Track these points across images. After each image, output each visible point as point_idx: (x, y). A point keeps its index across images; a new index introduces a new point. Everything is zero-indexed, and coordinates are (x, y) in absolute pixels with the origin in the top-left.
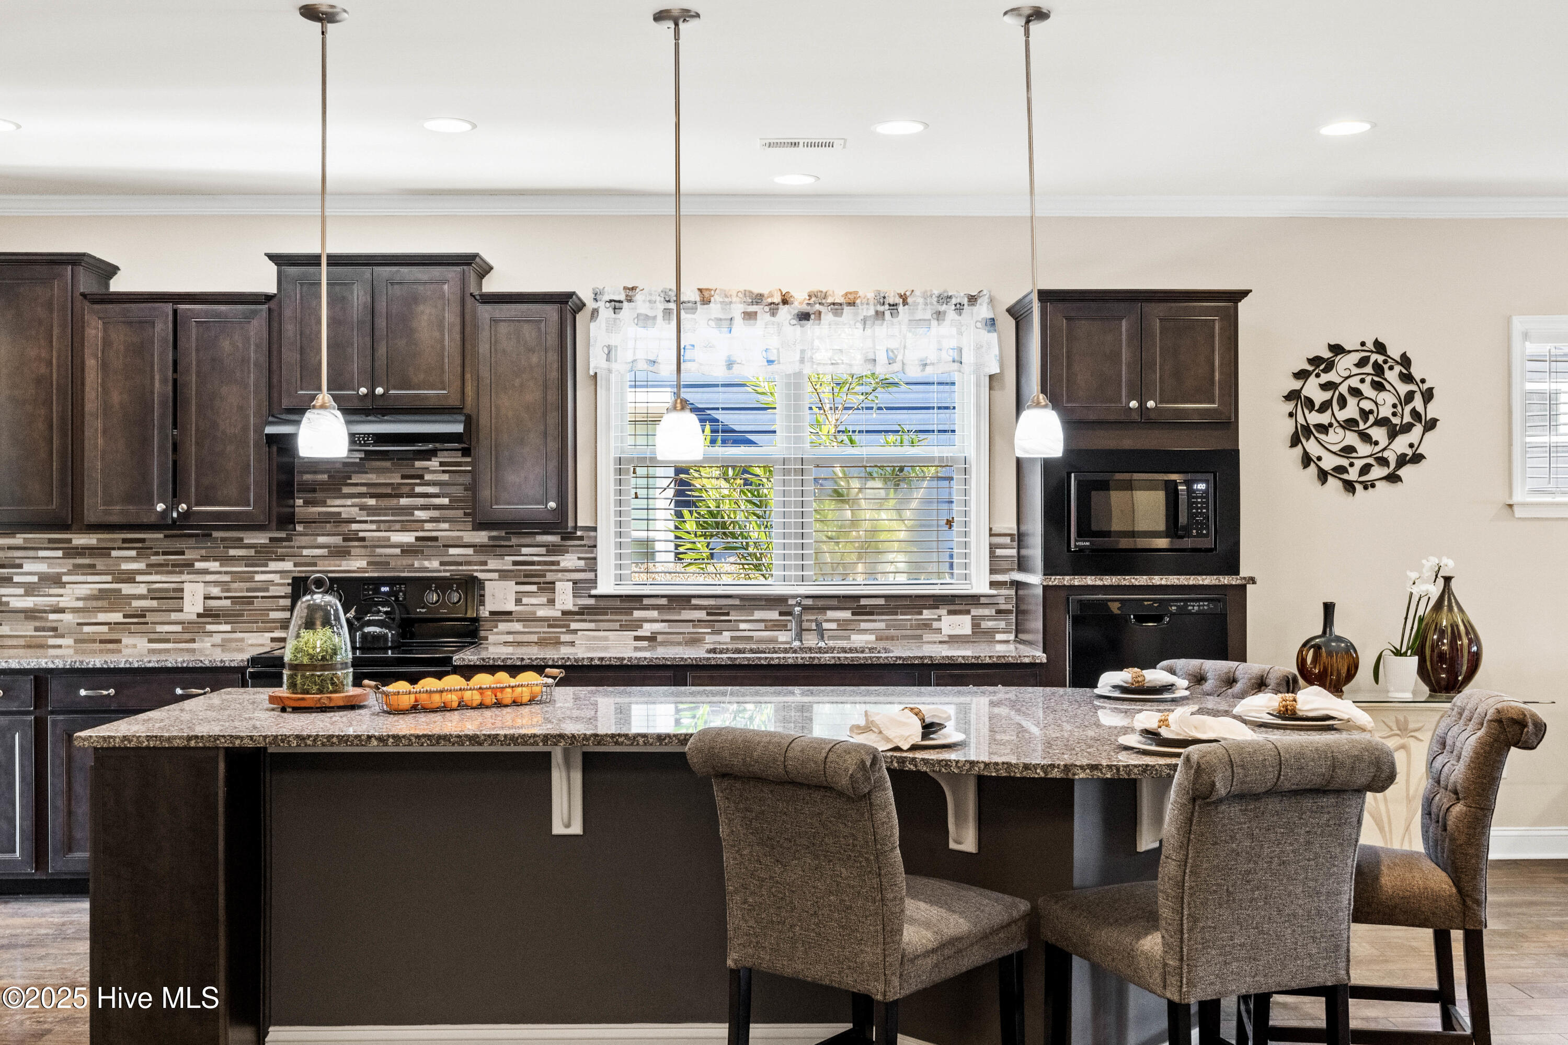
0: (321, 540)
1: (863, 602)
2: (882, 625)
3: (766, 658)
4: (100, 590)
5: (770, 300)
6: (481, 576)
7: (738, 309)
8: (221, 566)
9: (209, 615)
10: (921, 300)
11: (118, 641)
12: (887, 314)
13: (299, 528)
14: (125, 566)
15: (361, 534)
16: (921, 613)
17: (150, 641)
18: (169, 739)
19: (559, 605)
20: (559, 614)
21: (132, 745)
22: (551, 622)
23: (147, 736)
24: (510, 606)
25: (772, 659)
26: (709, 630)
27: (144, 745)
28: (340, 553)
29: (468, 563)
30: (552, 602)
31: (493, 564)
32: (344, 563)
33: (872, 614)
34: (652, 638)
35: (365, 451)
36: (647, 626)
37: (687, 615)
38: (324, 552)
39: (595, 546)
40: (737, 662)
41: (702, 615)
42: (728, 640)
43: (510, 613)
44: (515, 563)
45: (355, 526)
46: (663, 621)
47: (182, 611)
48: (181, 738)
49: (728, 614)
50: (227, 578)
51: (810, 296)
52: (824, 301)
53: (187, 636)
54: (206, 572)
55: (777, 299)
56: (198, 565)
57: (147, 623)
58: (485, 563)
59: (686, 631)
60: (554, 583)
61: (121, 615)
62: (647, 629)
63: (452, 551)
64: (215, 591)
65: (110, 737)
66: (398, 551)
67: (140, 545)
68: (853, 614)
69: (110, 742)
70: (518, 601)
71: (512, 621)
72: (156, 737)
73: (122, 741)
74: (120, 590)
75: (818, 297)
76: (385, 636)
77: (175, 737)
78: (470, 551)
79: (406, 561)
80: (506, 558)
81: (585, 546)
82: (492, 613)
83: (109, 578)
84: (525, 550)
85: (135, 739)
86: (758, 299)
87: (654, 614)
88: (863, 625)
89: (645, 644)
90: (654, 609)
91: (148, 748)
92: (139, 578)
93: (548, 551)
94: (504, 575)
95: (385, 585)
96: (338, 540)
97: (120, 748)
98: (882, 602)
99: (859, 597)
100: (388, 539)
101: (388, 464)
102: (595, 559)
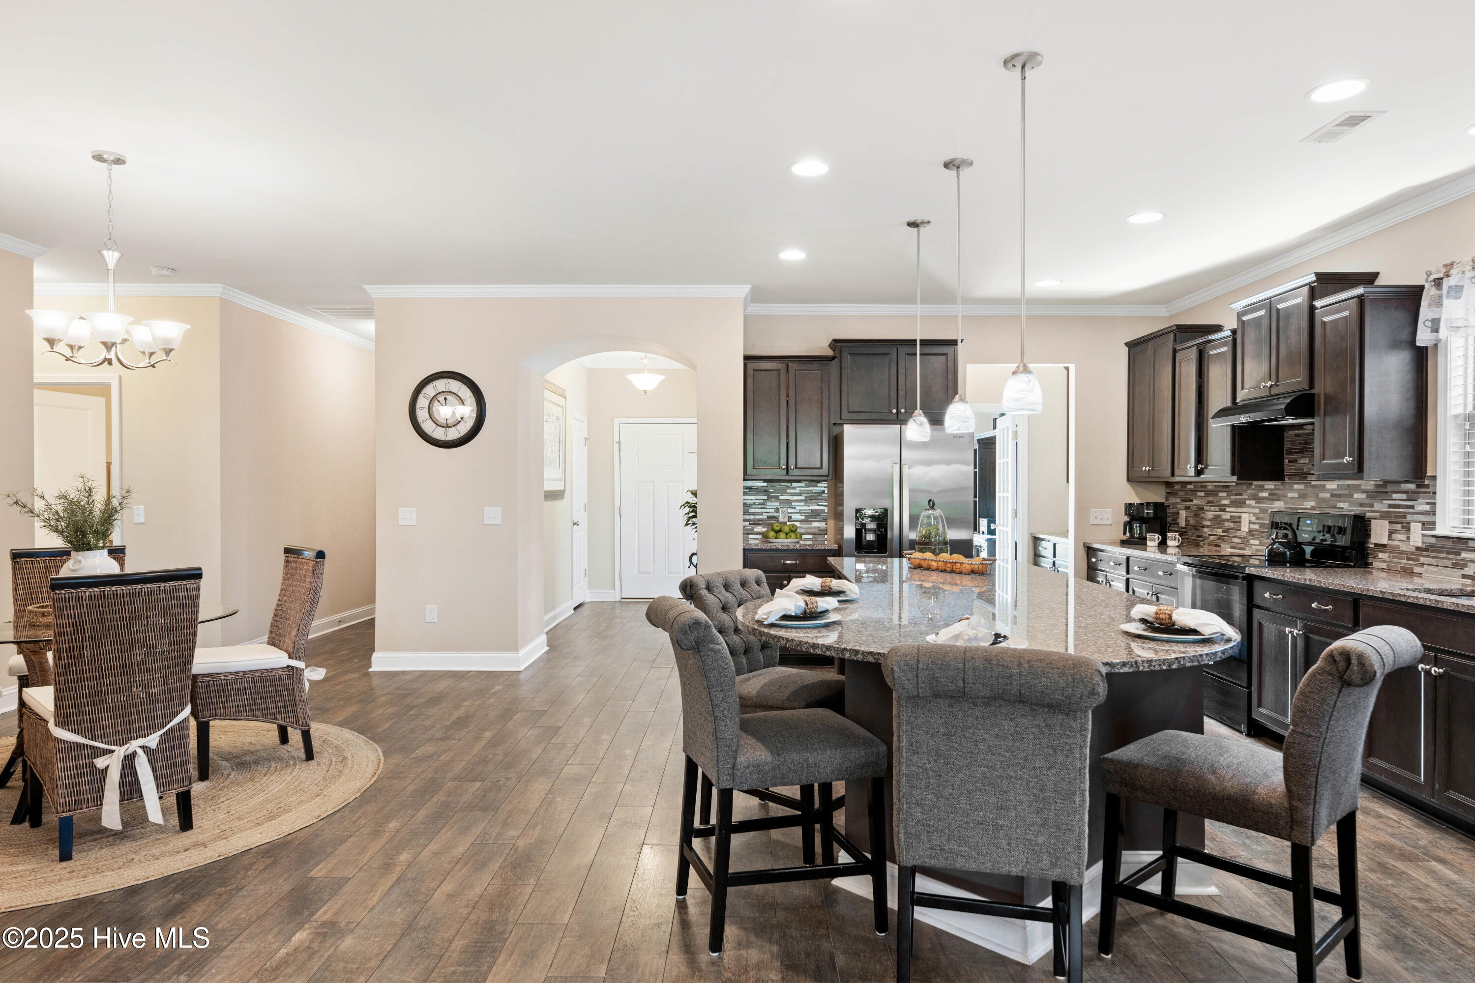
0: (1296, 486)
4: (1216, 516)
6: (1368, 515)
8: (1256, 503)
9: (1251, 532)
11: (1219, 546)
13: (1286, 479)
17: (1231, 548)
19: (1413, 542)
20: (1413, 549)
24: (1385, 541)
28: (1303, 496)
29: (1363, 505)
30: (1409, 539)
31: (1377, 506)
32: (1305, 503)
34: (1473, 578)
36: (1471, 566)
39: (1437, 493)
43: (1384, 546)
44: (1389, 506)
47: (1240, 530)
50: (1257, 511)
53: (1242, 546)
54: (1250, 506)
56: (1248, 502)
57: (1229, 537)
58: (1372, 506)
60: (1410, 523)
61: (1221, 531)
62: (1471, 569)
63: (1356, 496)
64: (1253, 519)
66: (1329, 495)
67: (1227, 489)
70: (1390, 537)
71: (1386, 552)
74: (1220, 516)
78: (1364, 496)
79: (1335, 503)
80: (1385, 502)
81: (1429, 493)
82: (1376, 545)
83: (1217, 509)
84: (1395, 496)
89: (1469, 582)
92: (1228, 509)
93: (1408, 497)
94: (1384, 516)
95: (1309, 518)
96: (1301, 487)
100: (1324, 486)
102: (1436, 504)
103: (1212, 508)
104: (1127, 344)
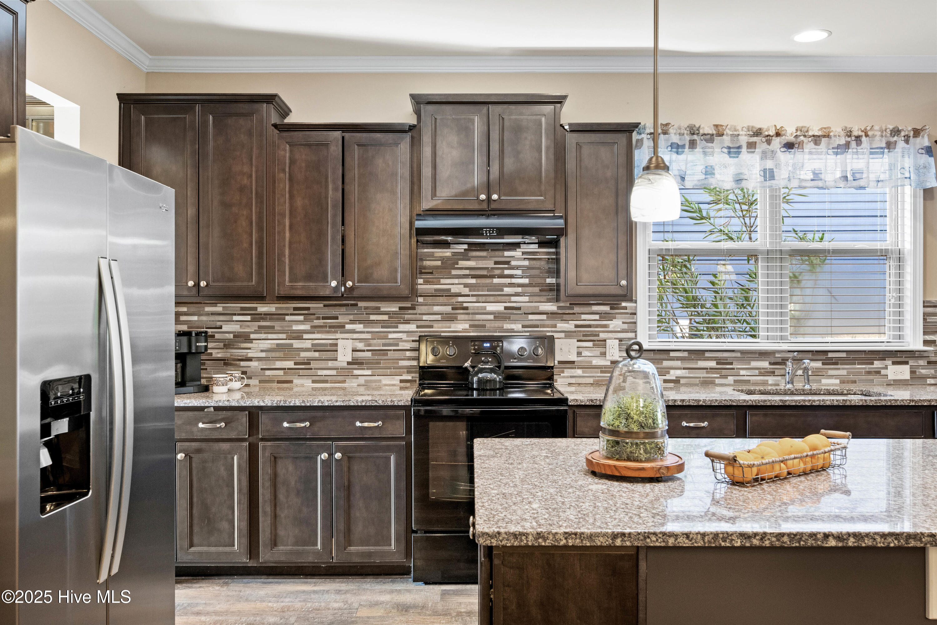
0: (436, 309)
1: (830, 355)
2: (844, 372)
3: (810, 400)
4: (278, 345)
5: (767, 133)
6: (552, 335)
7: (744, 140)
8: (364, 327)
9: (355, 363)
10: (879, 133)
11: (291, 382)
12: (853, 144)
13: (421, 300)
14: (295, 327)
15: (465, 305)
16: (873, 364)
17: (314, 382)
18: (591, 537)
19: (608, 357)
20: (609, 363)
21: (548, 543)
22: (602, 369)
23: (566, 533)
24: (573, 357)
25: (814, 401)
26: (718, 376)
27: (562, 543)
28: (450, 318)
29: (544, 326)
30: (604, 354)
31: (562, 326)
32: (453, 325)
33: (836, 364)
34: (676, 381)
35: (469, 244)
36: (672, 372)
37: (701, 364)
38: (439, 317)
39: (635, 314)
40: (787, 404)
41: (713, 364)
42: (732, 383)
43: (573, 362)
44: (577, 326)
45: (460, 299)
46: (684, 369)
47: (336, 360)
48: (605, 535)
49: (731, 364)
50: (368, 336)
51: (797, 130)
52: (806, 134)
53: (340, 378)
54: (353, 332)
55: (772, 132)
56: (348, 327)
57: (311, 369)
58: (555, 326)
59: (702, 376)
60: (605, 341)
61: (293, 363)
62: (673, 374)
63: (531, 317)
64: (360, 346)
65: (521, 534)
66: (491, 317)
67: (306, 312)
68: (823, 364)
69: (521, 541)
70: (579, 354)
71: (575, 368)
72: (576, 534)
73: (536, 539)
74: (291, 345)
75: (803, 131)
76: (494, 381)
77: (598, 535)
78: (544, 317)
79: (497, 324)
80: (570, 322)
81: (627, 313)
82: (560, 362)
83: (284, 336)
84: (583, 317)
85: (551, 537)
86: (758, 133)
87: (678, 363)
88: (831, 372)
89: (671, 385)
90: (677, 360)
91: (566, 547)
92: (305, 336)
93: (600, 317)
94: (568, 334)
95: (487, 341)
96: (448, 309)
97: (533, 546)
98: (844, 355)
99: (826, 352)
100: (485, 308)
101: (484, 254)
102: (635, 323)
103: (270, 336)
104: (121, 97)
